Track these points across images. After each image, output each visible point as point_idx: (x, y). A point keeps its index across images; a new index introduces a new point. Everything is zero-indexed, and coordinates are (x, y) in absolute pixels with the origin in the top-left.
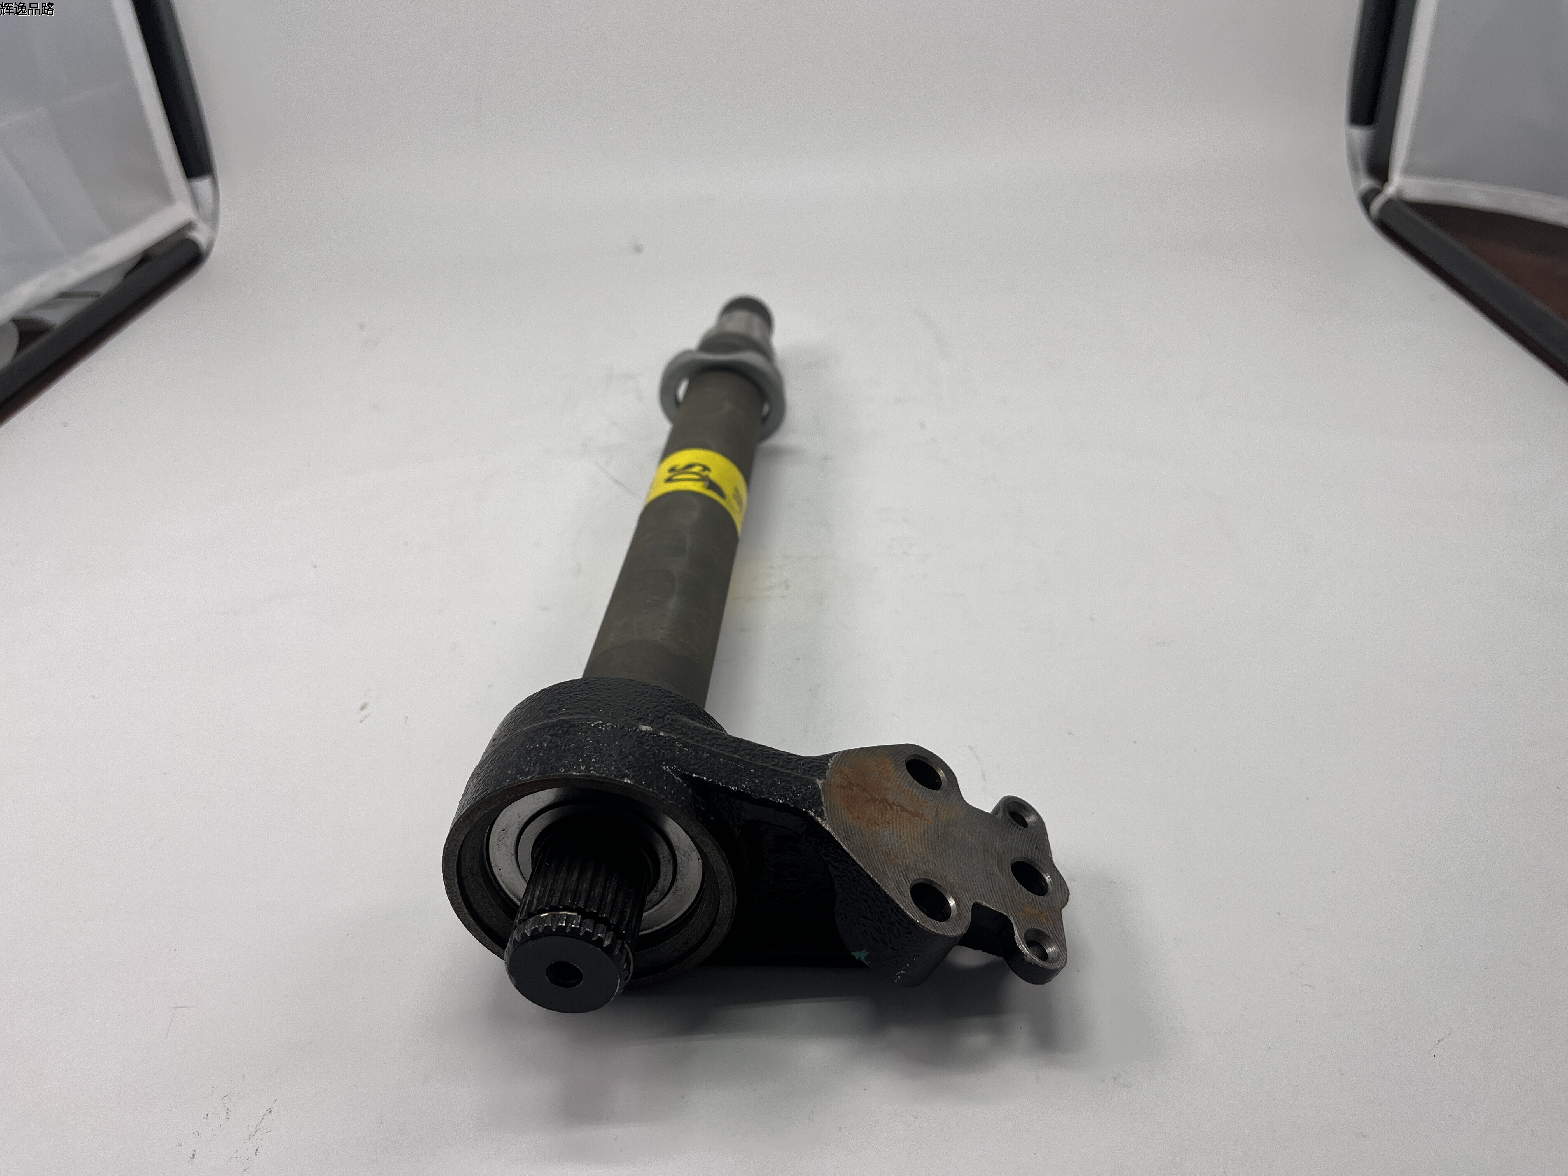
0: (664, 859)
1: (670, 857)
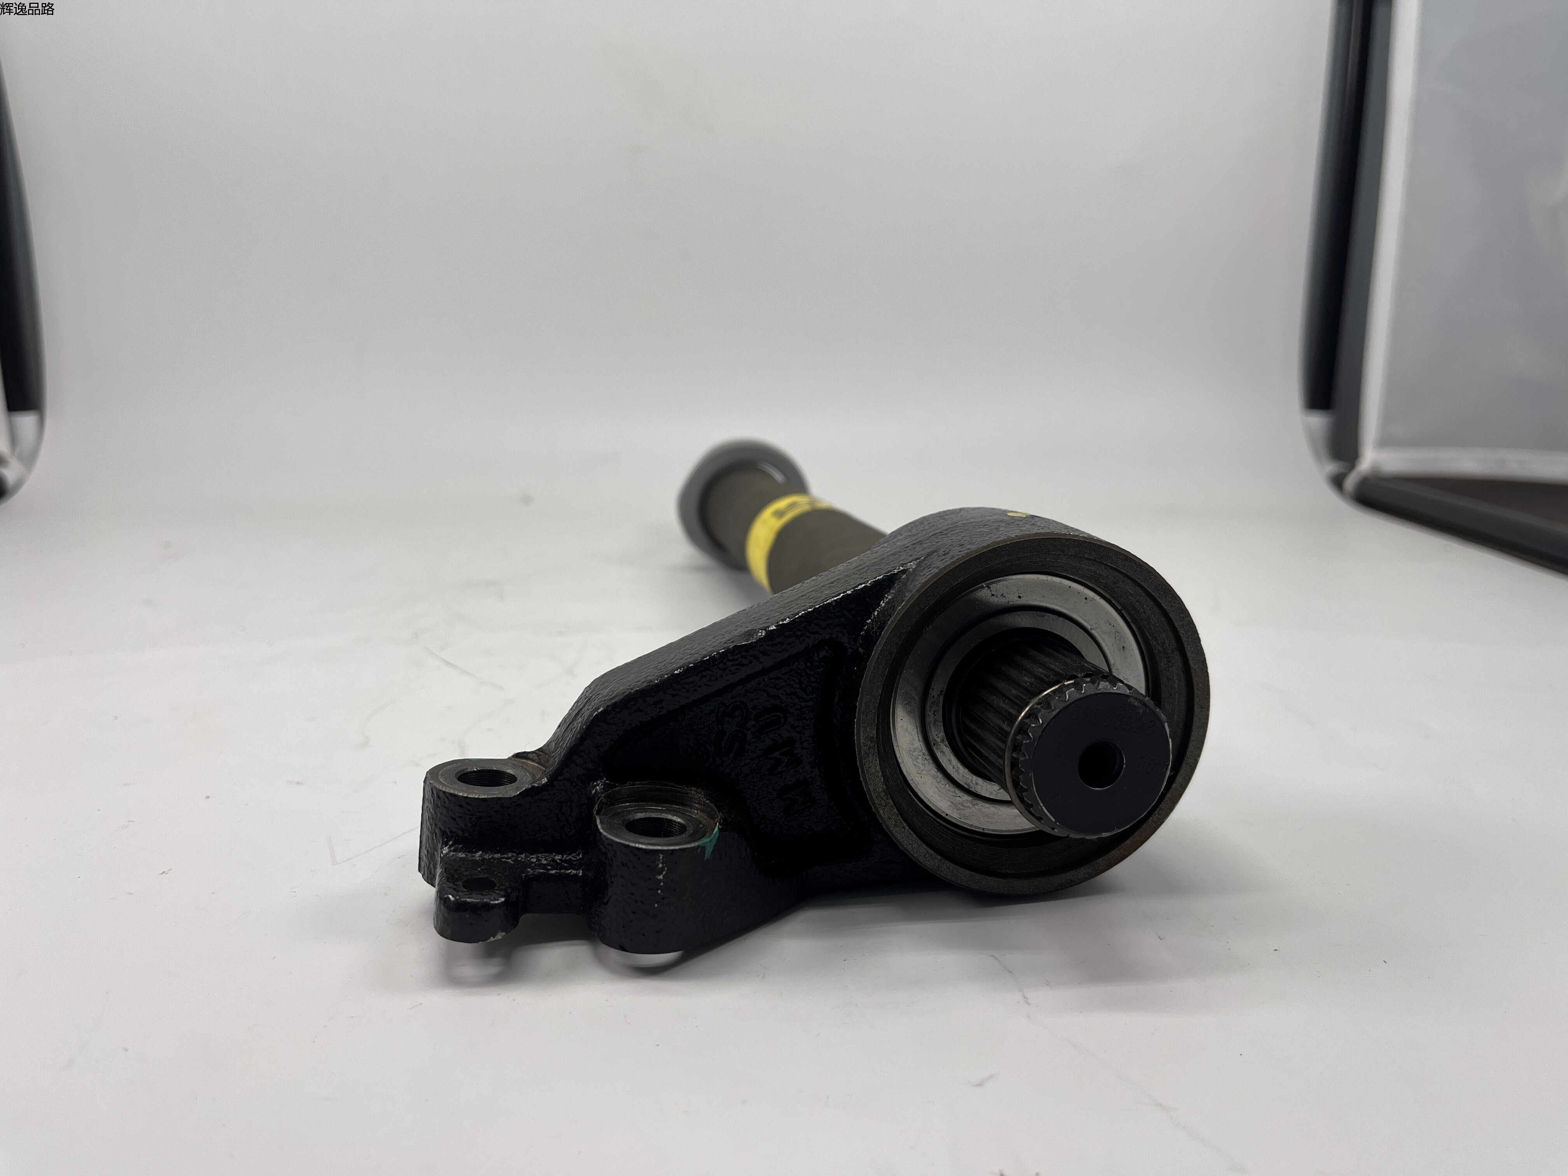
0: (974, 782)
1: (973, 790)
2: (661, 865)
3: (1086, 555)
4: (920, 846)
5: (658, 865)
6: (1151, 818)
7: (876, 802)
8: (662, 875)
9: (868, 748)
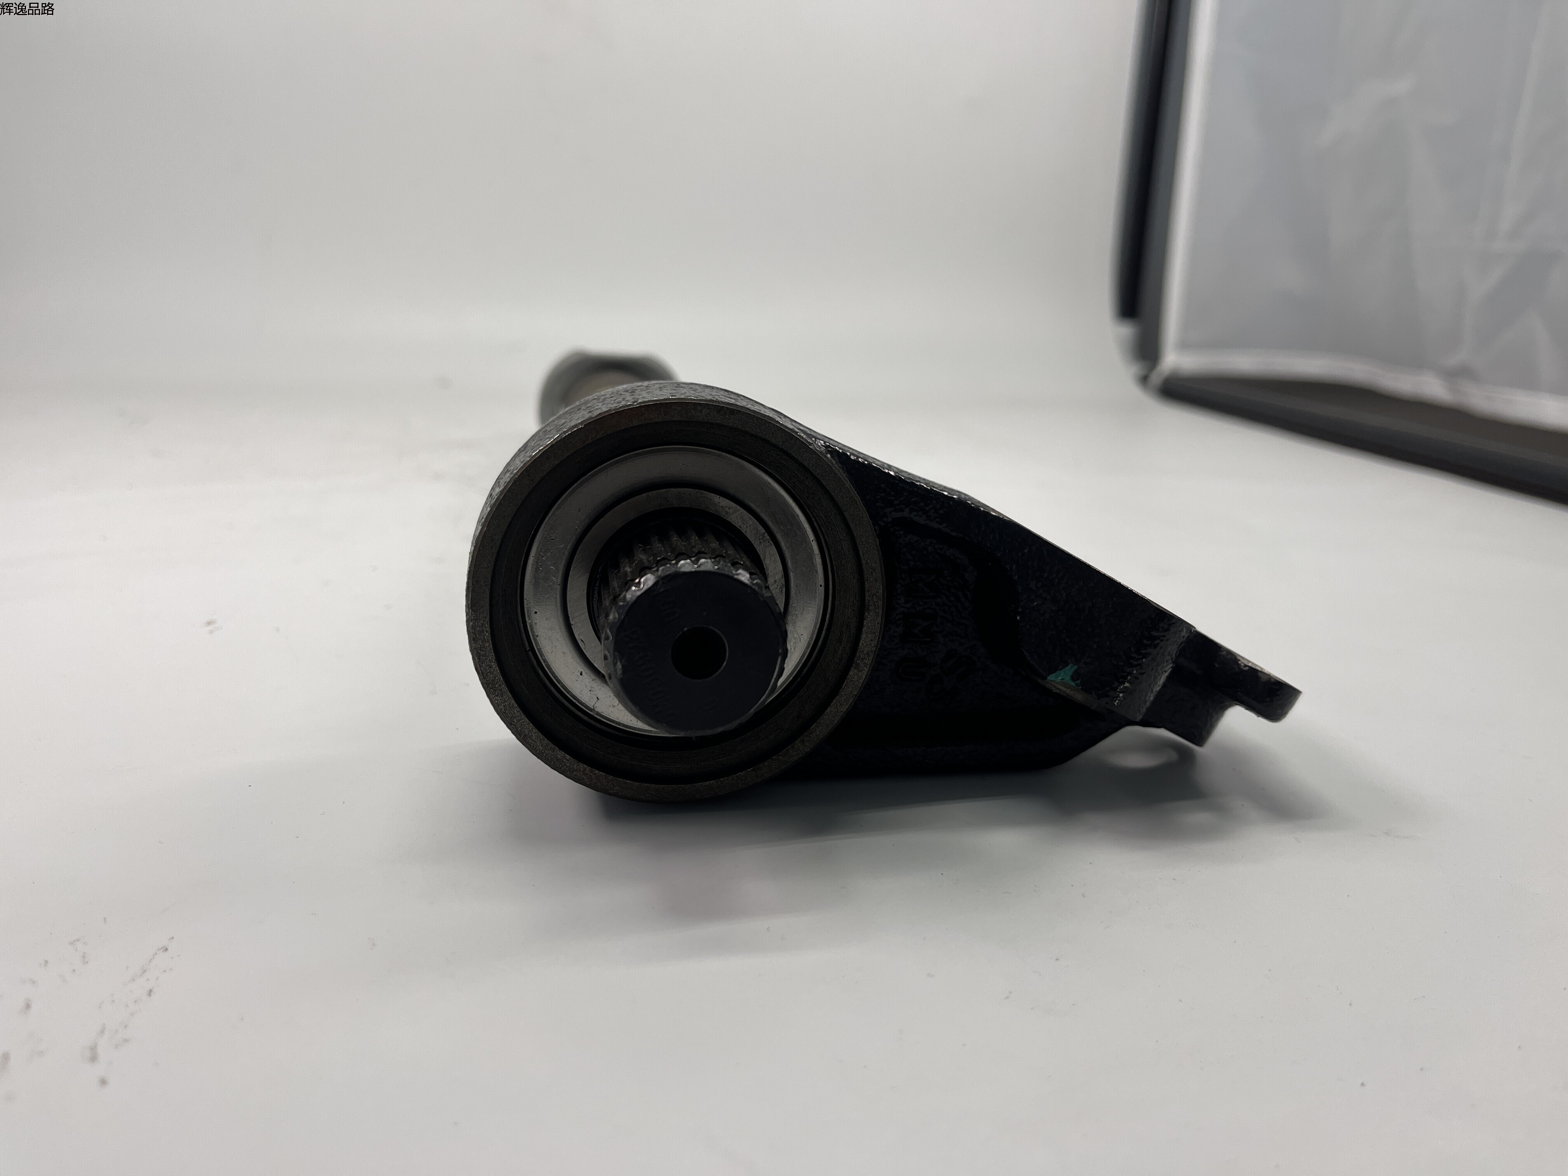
2: (1121, 695)
3: (568, 758)
4: (860, 536)
5: (1122, 697)
6: (598, 437)
7: (882, 603)
8: (1125, 685)
9: (864, 661)
